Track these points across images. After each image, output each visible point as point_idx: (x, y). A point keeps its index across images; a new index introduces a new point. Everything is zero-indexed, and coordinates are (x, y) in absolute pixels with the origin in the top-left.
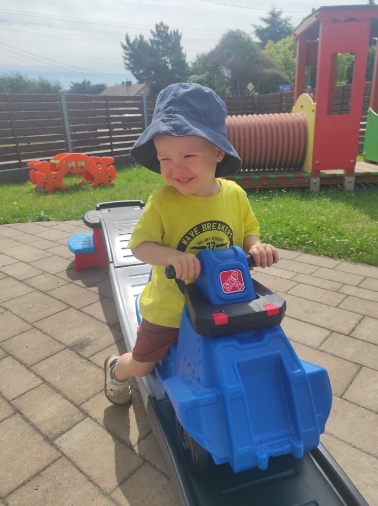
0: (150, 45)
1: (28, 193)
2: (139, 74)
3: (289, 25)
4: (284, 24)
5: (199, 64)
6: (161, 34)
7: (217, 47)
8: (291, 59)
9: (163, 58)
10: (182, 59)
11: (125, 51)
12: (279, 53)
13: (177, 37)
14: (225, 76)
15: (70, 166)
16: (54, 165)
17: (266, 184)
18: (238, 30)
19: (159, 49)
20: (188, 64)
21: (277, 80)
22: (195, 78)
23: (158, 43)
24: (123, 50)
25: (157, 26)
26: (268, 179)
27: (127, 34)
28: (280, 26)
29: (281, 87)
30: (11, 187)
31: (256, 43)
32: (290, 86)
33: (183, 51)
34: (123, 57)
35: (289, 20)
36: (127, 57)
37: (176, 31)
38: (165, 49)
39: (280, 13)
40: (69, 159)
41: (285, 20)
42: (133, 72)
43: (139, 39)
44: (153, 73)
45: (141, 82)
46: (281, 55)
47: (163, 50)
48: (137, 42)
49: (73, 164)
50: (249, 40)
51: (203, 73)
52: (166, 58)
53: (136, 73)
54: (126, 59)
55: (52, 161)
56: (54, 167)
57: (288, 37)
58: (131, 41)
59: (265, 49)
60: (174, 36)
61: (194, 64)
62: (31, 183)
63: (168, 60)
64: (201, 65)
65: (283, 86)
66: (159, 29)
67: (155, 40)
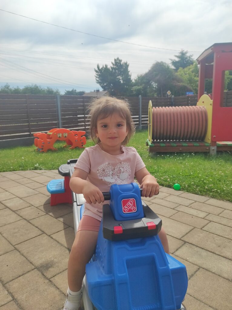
0: (111, 70)
1: (32, 152)
2: (104, 85)
3: (192, 59)
4: (188, 59)
6: (117, 64)
7: (150, 71)
8: (193, 77)
9: (118, 77)
10: (129, 77)
11: (97, 73)
12: (186, 74)
13: (126, 65)
14: (154, 87)
15: (58, 136)
16: (49, 135)
17: (181, 149)
18: (162, 62)
19: (116, 72)
20: (132, 80)
21: (185, 89)
22: (136, 88)
23: (115, 69)
24: (95, 73)
26: (182, 146)
27: (98, 64)
28: (186, 60)
29: (187, 93)
30: (22, 148)
31: (172, 69)
32: (193, 93)
33: (130, 73)
34: (95, 76)
35: (192, 56)
36: (97, 76)
37: (126, 62)
38: (119, 72)
39: (186, 53)
40: (58, 132)
41: (189, 56)
42: (100, 85)
43: (105, 67)
44: (112, 85)
45: (105, 90)
46: (187, 75)
47: (118, 73)
48: (103, 68)
49: (60, 135)
50: (168, 67)
51: (141, 85)
52: (120, 77)
53: (102, 85)
55: (48, 133)
56: (49, 137)
57: (191, 65)
58: (100, 68)
59: (178, 72)
60: (125, 65)
61: (135, 80)
62: (35, 146)
63: (121, 78)
64: (140, 81)
65: (188, 93)
66: (116, 61)
67: (113, 67)
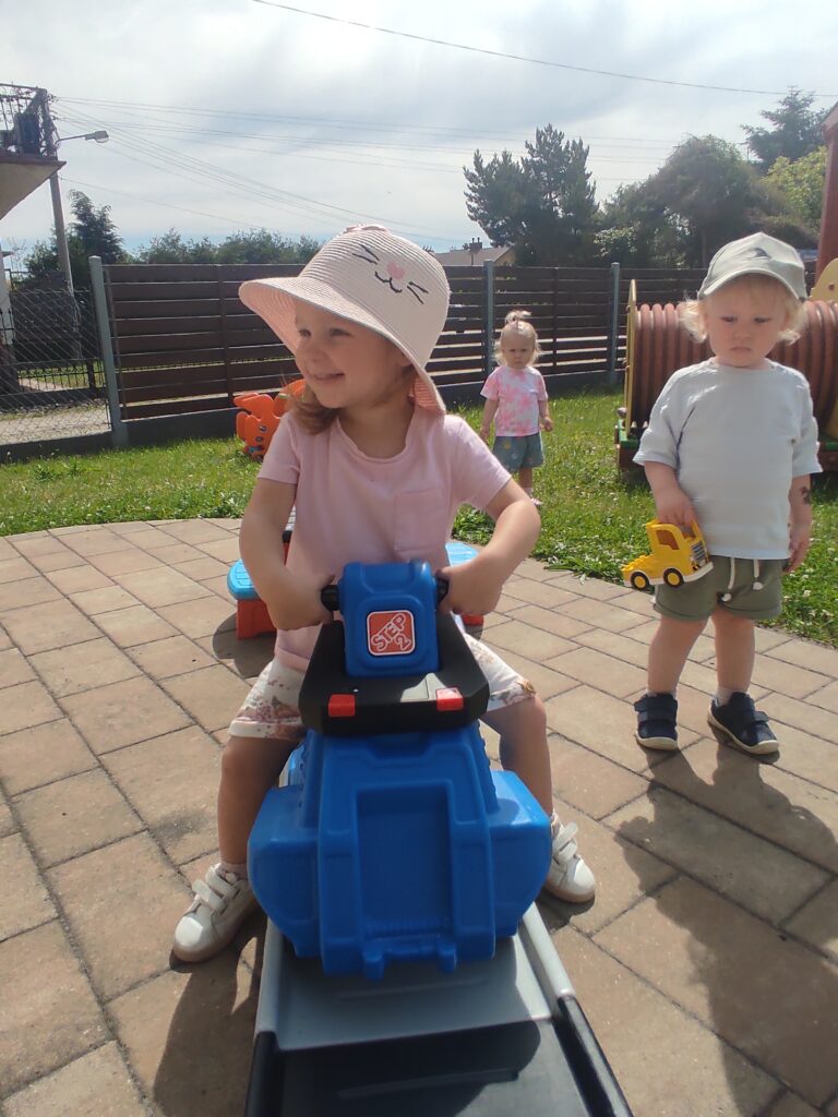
0: (524, 171)
5: (622, 206)
6: (547, 148)
11: (472, 184)
13: (580, 153)
19: (540, 178)
23: (538, 167)
25: (539, 135)
34: (467, 195)
36: (473, 195)
42: (483, 224)
43: (501, 159)
48: (497, 165)
53: (489, 225)
54: (471, 198)
58: (485, 165)
60: (573, 152)
61: (608, 206)
66: (542, 140)
67: (533, 162)
